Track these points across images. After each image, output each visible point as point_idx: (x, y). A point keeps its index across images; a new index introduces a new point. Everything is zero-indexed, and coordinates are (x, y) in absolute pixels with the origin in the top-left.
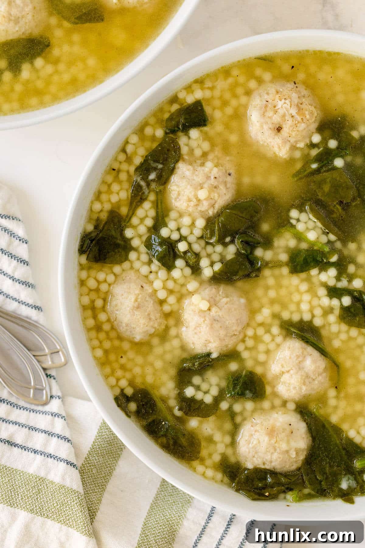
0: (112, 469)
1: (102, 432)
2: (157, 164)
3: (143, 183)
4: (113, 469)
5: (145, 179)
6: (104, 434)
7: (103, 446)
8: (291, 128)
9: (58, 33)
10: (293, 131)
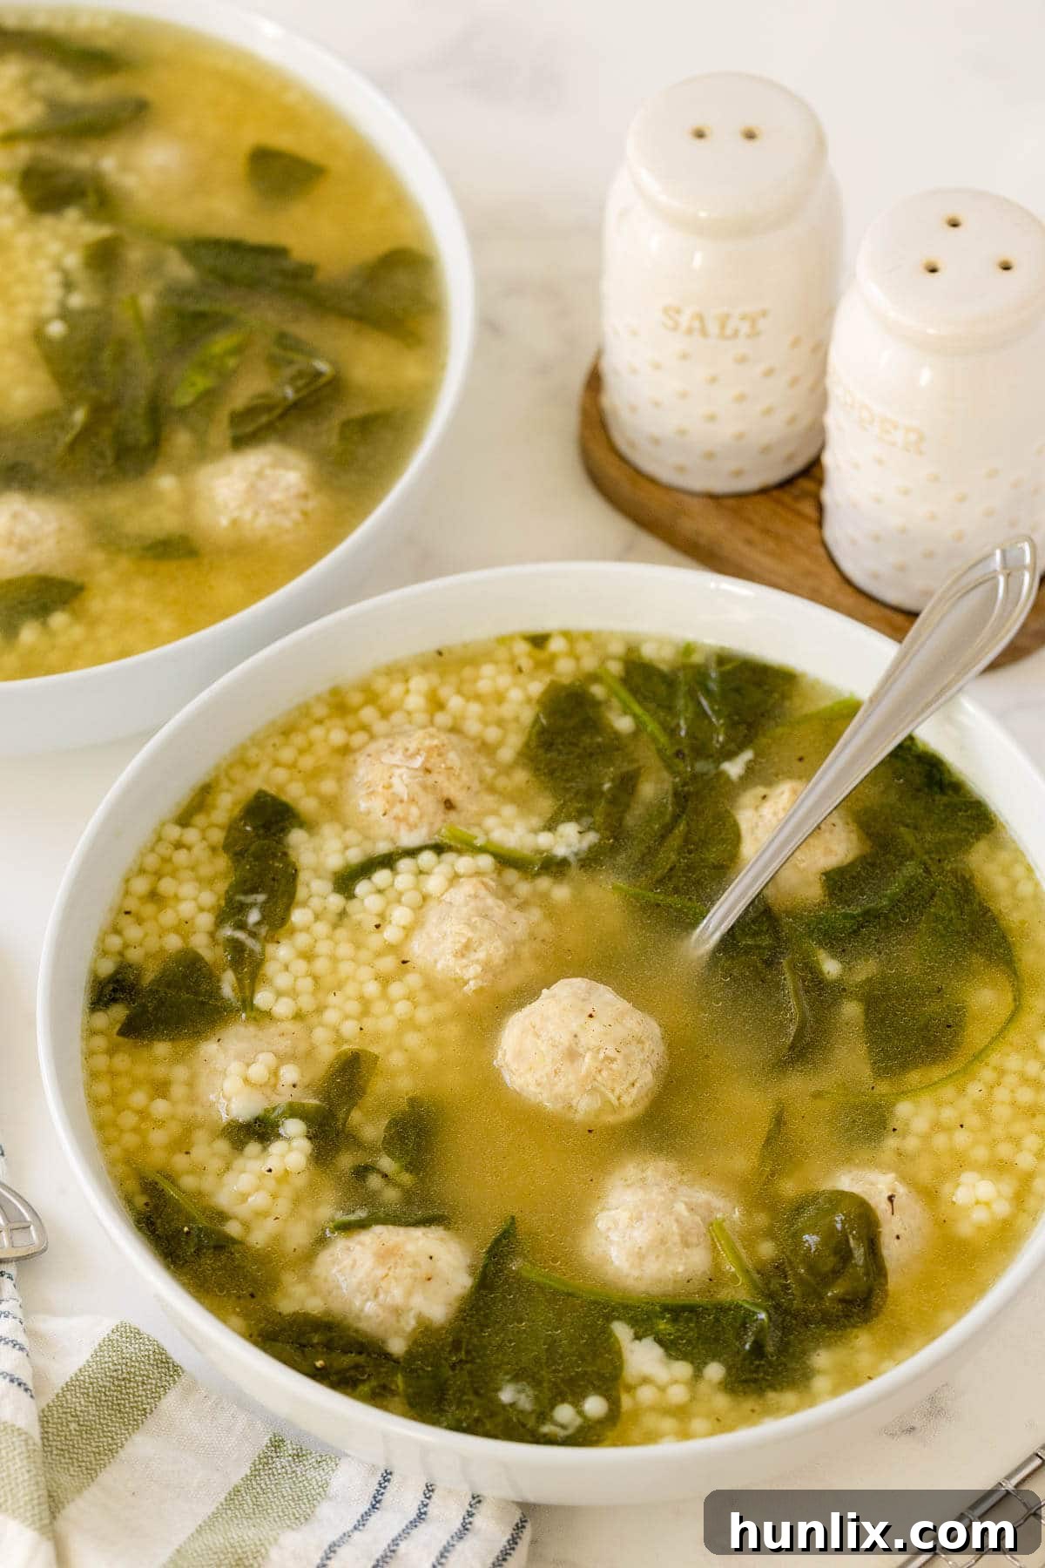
0: (116, 1444)
1: (104, 1356)
2: (254, 896)
3: (241, 935)
4: (119, 1445)
5: (241, 926)
6: (107, 1359)
7: (101, 1383)
8: (453, 778)
9: (105, 577)
10: (458, 777)
